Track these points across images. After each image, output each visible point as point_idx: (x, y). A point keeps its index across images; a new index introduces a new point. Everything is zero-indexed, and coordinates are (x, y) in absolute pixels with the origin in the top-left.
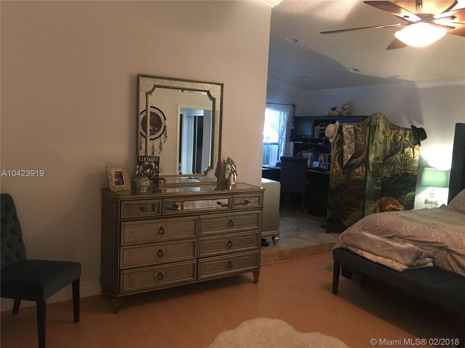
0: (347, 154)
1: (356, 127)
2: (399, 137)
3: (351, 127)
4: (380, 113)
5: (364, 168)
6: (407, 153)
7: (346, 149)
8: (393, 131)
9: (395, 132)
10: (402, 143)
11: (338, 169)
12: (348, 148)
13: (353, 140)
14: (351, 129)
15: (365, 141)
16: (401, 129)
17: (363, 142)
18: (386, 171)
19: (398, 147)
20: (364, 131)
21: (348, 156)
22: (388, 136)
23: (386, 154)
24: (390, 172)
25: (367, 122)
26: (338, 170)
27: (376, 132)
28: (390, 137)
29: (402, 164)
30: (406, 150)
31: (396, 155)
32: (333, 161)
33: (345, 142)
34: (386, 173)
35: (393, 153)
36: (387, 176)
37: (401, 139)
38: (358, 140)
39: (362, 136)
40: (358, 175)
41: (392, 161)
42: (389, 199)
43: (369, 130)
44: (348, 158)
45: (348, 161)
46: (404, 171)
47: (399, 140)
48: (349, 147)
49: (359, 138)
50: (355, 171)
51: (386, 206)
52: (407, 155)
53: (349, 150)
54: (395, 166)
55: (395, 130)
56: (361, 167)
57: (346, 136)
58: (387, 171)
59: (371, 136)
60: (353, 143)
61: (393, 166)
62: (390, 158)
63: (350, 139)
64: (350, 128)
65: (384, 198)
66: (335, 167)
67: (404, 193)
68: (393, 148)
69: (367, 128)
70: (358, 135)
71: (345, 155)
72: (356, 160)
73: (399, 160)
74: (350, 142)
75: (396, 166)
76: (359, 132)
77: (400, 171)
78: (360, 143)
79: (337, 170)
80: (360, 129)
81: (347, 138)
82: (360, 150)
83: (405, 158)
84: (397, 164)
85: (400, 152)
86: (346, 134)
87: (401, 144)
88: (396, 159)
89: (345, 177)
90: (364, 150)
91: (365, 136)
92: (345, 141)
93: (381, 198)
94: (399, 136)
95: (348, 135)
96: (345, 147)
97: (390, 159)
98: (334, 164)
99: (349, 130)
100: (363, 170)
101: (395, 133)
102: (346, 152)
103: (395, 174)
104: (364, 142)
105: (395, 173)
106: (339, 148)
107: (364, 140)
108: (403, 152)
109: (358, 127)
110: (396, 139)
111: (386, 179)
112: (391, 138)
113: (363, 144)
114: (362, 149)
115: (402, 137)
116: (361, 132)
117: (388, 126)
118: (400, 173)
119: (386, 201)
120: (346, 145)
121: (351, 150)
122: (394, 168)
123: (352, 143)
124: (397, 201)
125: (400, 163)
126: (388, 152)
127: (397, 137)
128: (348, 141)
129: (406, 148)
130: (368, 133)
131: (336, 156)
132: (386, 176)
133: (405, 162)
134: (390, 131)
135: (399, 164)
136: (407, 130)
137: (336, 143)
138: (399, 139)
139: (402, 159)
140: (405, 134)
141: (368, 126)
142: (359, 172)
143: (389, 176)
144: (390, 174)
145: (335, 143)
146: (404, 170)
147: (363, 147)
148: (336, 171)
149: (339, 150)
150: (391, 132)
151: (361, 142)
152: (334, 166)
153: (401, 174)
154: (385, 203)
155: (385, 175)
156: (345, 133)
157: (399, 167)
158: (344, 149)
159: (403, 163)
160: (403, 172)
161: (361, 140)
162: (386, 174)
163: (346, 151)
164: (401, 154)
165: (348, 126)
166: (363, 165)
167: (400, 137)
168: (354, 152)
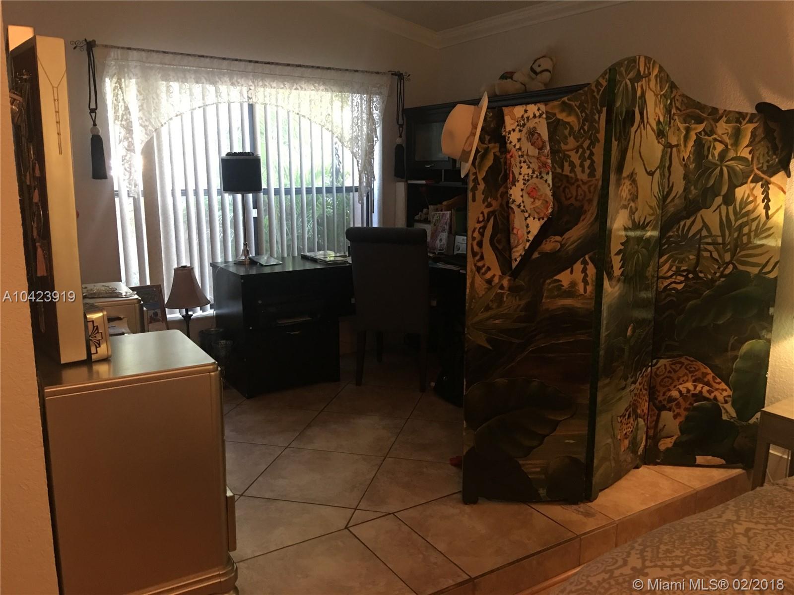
0: (526, 219)
1: (556, 111)
2: (714, 148)
3: (538, 114)
4: (646, 57)
5: (591, 270)
6: (743, 203)
7: (519, 200)
8: (693, 126)
9: (700, 128)
10: (725, 169)
11: (494, 276)
12: (529, 194)
13: (545, 165)
14: (537, 120)
15: (592, 167)
16: (724, 119)
17: (583, 171)
18: (670, 269)
19: (711, 182)
20: (586, 128)
21: (527, 226)
22: (677, 146)
23: (671, 209)
24: (684, 271)
25: (599, 90)
26: (496, 280)
27: (633, 129)
28: (682, 148)
29: (724, 243)
30: (741, 192)
31: (703, 212)
32: (476, 248)
33: (517, 175)
34: (671, 276)
35: (692, 207)
36: (674, 285)
37: (723, 155)
38: (566, 164)
39: (581, 146)
40: (571, 293)
41: (691, 234)
42: (683, 364)
43: (608, 121)
44: (529, 233)
45: (528, 244)
46: (731, 266)
47: (713, 155)
48: (532, 193)
49: (569, 157)
50: (559, 281)
51: (671, 387)
52: (744, 211)
53: (533, 203)
54: (699, 250)
55: (701, 123)
56: (578, 266)
57: (520, 149)
58: (674, 269)
59: (615, 143)
60: (545, 177)
61: (696, 252)
62: (682, 223)
63: (533, 160)
64: (535, 116)
65: (662, 362)
66: (484, 270)
67: (732, 341)
68: (696, 188)
69: (600, 112)
70: (566, 144)
71: (518, 221)
72: (558, 238)
73: (716, 230)
74: (533, 172)
75: (706, 250)
76: (567, 132)
77: (719, 268)
78: (572, 175)
79: (489, 282)
80: (572, 119)
81: (522, 156)
82: (573, 201)
83: (736, 221)
84: (708, 244)
85: (719, 200)
86: (519, 140)
87: (722, 170)
88: (705, 225)
89: (523, 303)
90: (590, 201)
91: (592, 144)
92: (516, 171)
93: (655, 361)
94: (717, 144)
95: (527, 146)
96: (516, 193)
97: (685, 225)
98: (478, 258)
99: (531, 124)
100: (586, 275)
101: (700, 133)
102: (523, 211)
103: (701, 278)
104: (587, 171)
105: (701, 275)
106: (496, 199)
107: (587, 163)
108: (729, 199)
109: (562, 111)
110: (706, 153)
111: (669, 299)
112: (687, 151)
113: (584, 177)
114: (579, 197)
115: (726, 146)
116: (576, 128)
117: (677, 108)
118: (718, 275)
119: (669, 372)
120: (520, 185)
121: (538, 203)
122: (698, 256)
123: (544, 175)
124: (709, 371)
125: (720, 240)
126: (677, 201)
127: (709, 147)
128: (525, 170)
129: (740, 186)
130: (601, 136)
131: (484, 228)
132: (669, 285)
133: (736, 235)
134: (682, 126)
135: (714, 243)
136: (744, 119)
137: (483, 179)
138: (716, 153)
139: (725, 225)
140: (737, 135)
141: (602, 107)
142: (573, 284)
143: (680, 287)
144: (683, 279)
145: (480, 178)
146: (730, 262)
147: (585, 188)
148: (486, 286)
149: (495, 204)
150: (688, 130)
151: (578, 169)
152: (480, 264)
153: (723, 279)
154: (667, 377)
155: (666, 284)
156: (513, 137)
157: (715, 255)
158: (514, 201)
159: (728, 240)
160: (727, 272)
161: (577, 162)
162: (669, 281)
163: (519, 206)
164: (723, 207)
165: (526, 111)
166: (587, 257)
167: (720, 147)
168: (550, 210)
